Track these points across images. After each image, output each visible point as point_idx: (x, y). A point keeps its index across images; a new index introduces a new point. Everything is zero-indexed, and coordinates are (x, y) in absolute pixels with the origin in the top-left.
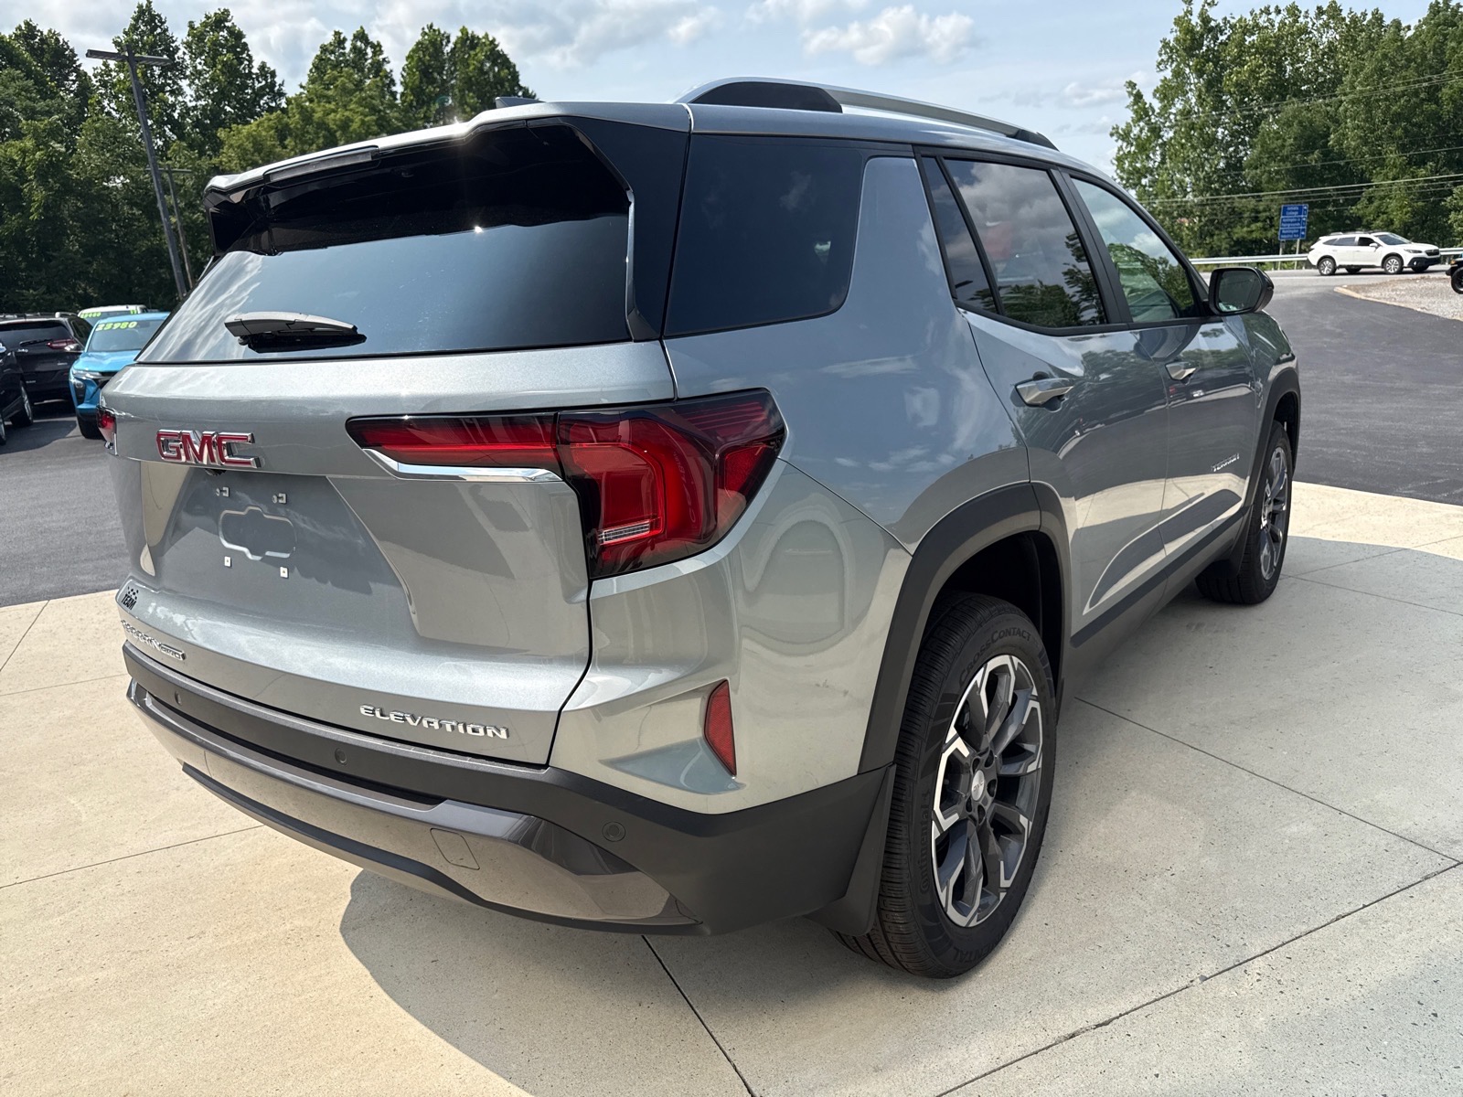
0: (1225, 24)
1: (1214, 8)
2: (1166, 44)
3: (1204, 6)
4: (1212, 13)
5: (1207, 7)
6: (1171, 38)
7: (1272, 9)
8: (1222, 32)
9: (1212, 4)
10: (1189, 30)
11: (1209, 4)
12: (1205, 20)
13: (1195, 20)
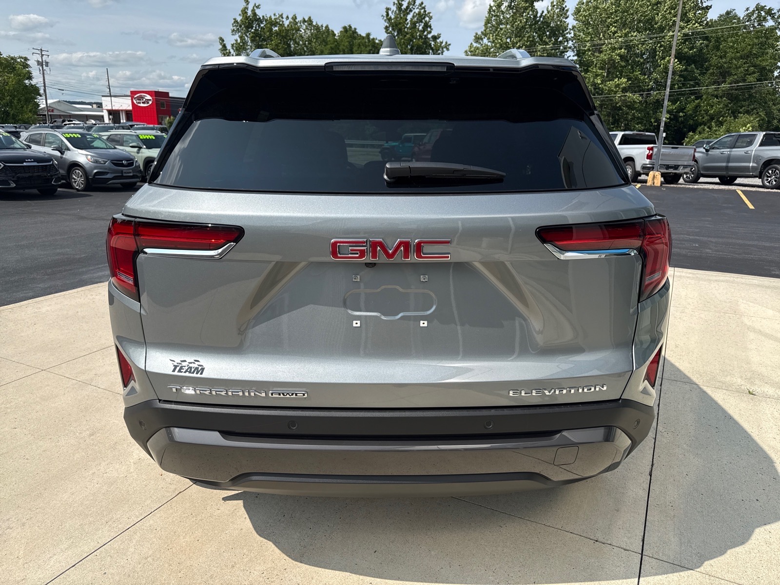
0: (263, 18)
1: (258, 10)
2: (236, 21)
3: (253, 8)
4: (258, 11)
5: (255, 8)
6: (239, 19)
7: (284, 16)
8: (262, 23)
9: (258, 7)
10: (247, 18)
11: (256, 7)
12: (255, 14)
13: (249, 13)
